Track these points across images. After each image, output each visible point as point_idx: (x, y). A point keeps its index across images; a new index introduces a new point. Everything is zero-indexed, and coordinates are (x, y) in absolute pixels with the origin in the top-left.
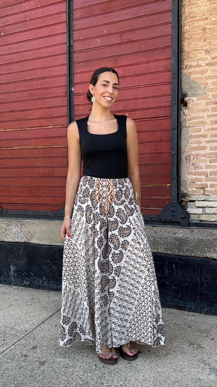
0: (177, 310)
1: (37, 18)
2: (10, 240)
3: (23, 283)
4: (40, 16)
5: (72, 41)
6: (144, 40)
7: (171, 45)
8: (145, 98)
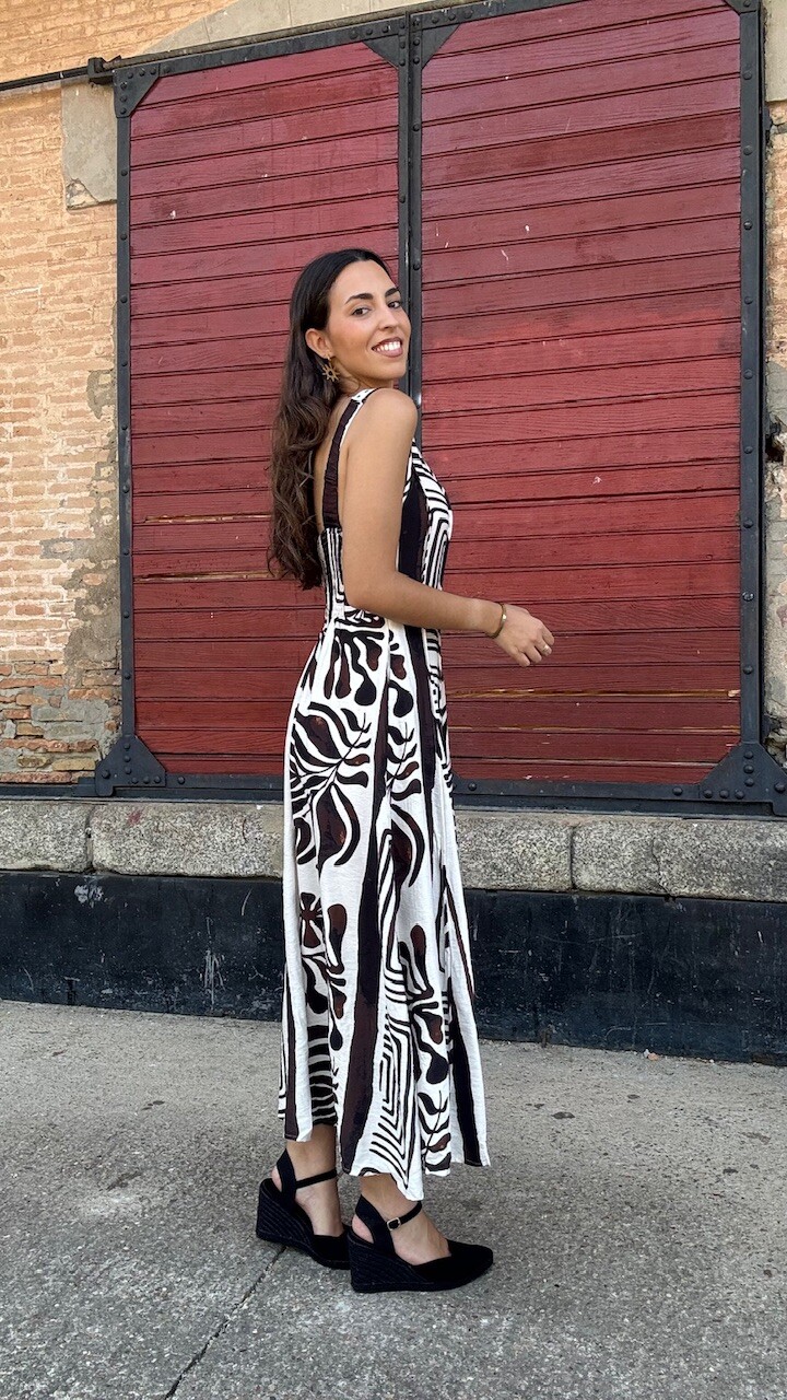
0: (767, 1067)
1: (297, 175)
2: (203, 870)
3: (250, 1005)
4: (310, 168)
5: (417, 252)
6: (655, 260)
7: (738, 279)
8: (658, 432)
